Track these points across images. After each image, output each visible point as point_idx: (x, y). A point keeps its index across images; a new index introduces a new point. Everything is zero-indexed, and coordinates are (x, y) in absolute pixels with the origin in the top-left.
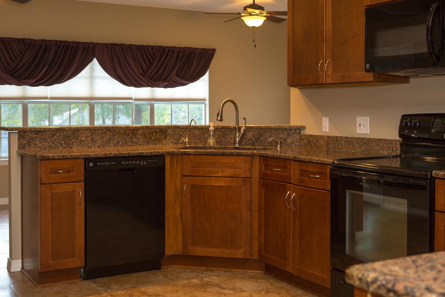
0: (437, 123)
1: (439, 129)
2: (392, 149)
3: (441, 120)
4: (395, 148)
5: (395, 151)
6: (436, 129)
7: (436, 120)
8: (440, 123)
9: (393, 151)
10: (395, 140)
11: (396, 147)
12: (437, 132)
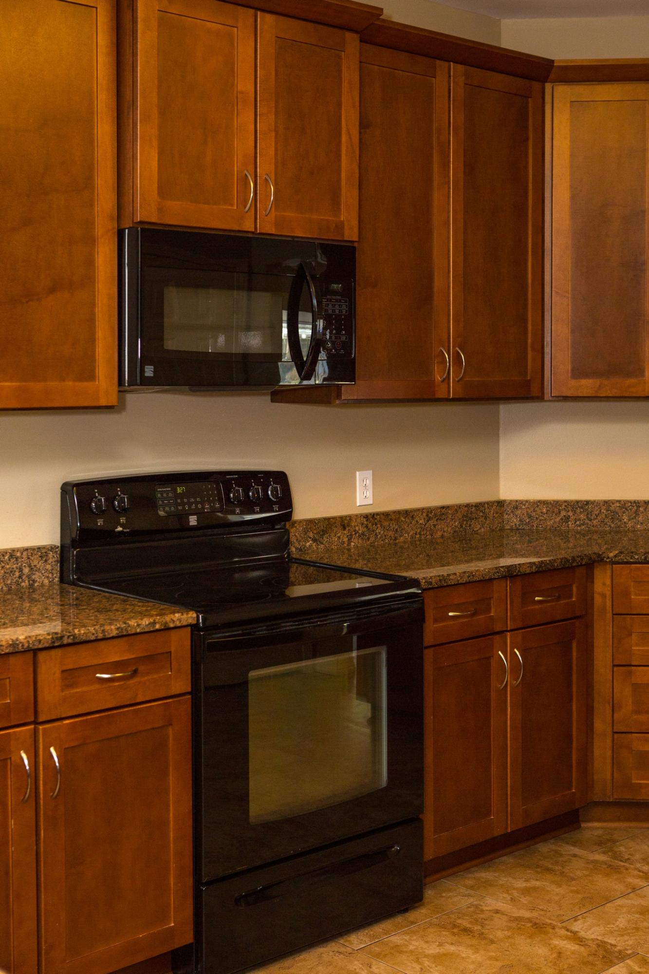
0: (165, 495)
1: (173, 509)
2: (17, 574)
3: (170, 489)
4: (26, 570)
5: (29, 577)
6: (167, 509)
7: (159, 490)
8: (170, 495)
9: (20, 577)
10: (27, 550)
11: (30, 566)
12: (170, 515)
